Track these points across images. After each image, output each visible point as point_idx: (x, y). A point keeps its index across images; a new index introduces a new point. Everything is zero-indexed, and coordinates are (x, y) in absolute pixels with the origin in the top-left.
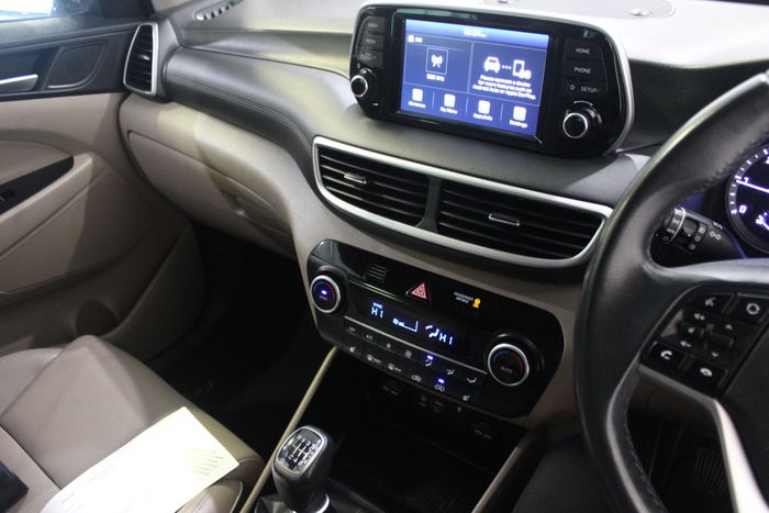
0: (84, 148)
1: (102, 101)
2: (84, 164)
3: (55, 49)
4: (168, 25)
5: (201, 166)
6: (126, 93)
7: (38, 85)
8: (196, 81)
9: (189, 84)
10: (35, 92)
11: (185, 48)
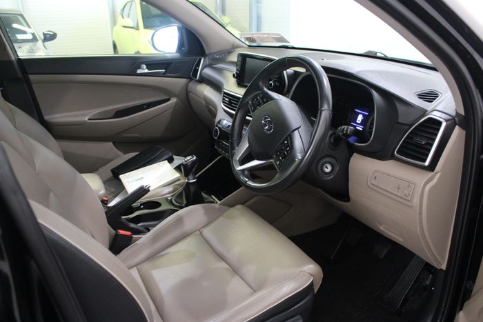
0: (175, 95)
1: (183, 81)
2: (173, 100)
3: (171, 63)
4: (207, 59)
5: (204, 102)
6: (191, 80)
7: (165, 73)
8: (209, 76)
9: (207, 77)
10: (163, 75)
11: (210, 66)
